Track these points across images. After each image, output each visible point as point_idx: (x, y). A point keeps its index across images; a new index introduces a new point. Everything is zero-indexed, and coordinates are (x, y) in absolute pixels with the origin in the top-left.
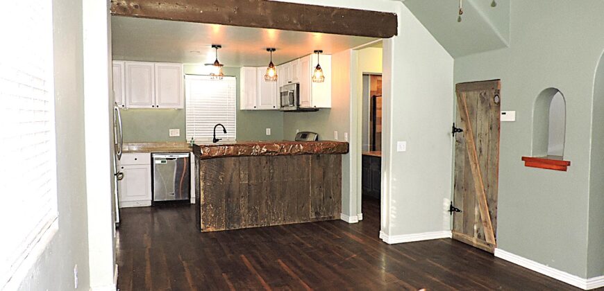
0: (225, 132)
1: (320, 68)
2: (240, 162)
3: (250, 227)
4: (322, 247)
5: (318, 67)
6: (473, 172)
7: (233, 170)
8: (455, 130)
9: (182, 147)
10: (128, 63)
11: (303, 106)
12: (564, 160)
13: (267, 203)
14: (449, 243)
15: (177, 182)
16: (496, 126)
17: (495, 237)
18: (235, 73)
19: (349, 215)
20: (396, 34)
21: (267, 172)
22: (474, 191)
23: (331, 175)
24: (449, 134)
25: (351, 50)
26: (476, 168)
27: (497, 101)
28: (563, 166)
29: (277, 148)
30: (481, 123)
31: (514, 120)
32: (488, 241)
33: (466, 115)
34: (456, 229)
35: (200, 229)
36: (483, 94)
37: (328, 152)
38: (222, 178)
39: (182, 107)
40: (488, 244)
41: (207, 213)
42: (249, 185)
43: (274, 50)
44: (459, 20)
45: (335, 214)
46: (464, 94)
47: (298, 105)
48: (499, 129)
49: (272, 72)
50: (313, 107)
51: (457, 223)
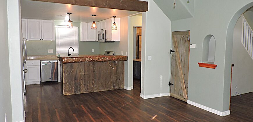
0: (74, 51)
1: (115, 24)
2: (80, 65)
3: (85, 93)
4: (116, 101)
5: (114, 23)
6: (179, 69)
7: (77, 68)
8: (171, 51)
9: (54, 58)
10: (28, 20)
11: (108, 40)
12: (215, 64)
13: (92, 82)
14: (169, 98)
15: (52, 73)
16: (188, 50)
17: (187, 95)
18: (78, 25)
19: (128, 87)
20: (148, 10)
21: (92, 69)
22: (179, 77)
23: (120, 70)
24: (169, 53)
25: (129, 16)
26: (180, 67)
27: (188, 40)
28: (214, 67)
29: (97, 58)
30: (182, 49)
31: (195, 47)
32: (184, 97)
33: (176, 45)
34: (171, 92)
35: (63, 94)
36: (183, 37)
37: (119, 60)
38: (73, 72)
39: (54, 40)
40: (184, 98)
41: (66, 87)
42: (85, 75)
43: (95, 16)
44: (174, 8)
45: (122, 86)
46: (175, 36)
47: (106, 40)
48: (189, 51)
49: (94, 25)
50: (112, 41)
51: (172, 90)
